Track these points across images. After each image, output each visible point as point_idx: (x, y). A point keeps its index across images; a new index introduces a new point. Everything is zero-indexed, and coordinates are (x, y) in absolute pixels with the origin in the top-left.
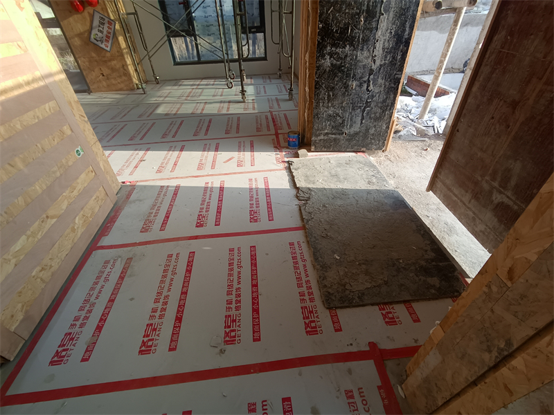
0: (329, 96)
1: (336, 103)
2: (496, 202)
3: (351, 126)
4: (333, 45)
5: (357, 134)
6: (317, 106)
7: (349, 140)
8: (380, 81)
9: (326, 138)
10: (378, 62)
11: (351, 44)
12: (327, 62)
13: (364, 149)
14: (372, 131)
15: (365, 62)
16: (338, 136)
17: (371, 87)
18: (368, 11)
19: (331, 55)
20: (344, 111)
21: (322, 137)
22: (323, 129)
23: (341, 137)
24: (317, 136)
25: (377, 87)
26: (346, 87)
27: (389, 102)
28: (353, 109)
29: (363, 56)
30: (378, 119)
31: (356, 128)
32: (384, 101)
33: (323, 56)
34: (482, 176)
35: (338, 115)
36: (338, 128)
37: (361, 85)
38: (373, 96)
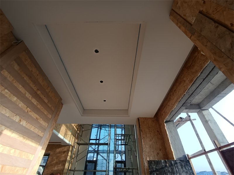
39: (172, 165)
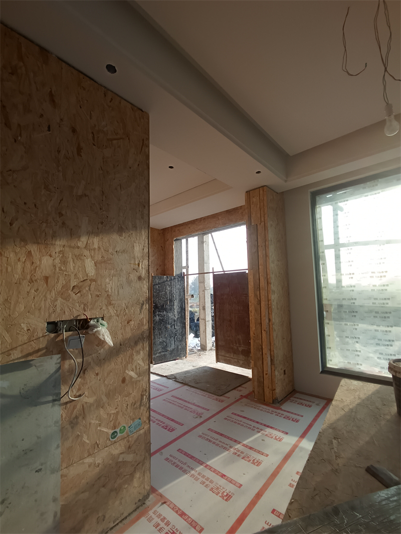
0: (159, 333)
1: (163, 336)
2: (241, 350)
3: (170, 346)
4: (159, 311)
5: (174, 350)
6: (155, 338)
7: (171, 354)
8: (179, 324)
9: (160, 355)
10: (176, 317)
11: (166, 311)
12: (157, 318)
13: (178, 358)
14: (180, 347)
15: (172, 317)
16: (165, 353)
17: (176, 327)
18: (170, 300)
19: (159, 315)
20: (167, 339)
21: (158, 355)
22: (158, 350)
23: (167, 353)
24: (155, 354)
25: (178, 327)
26: (166, 328)
27: (184, 332)
28: (170, 338)
29: (170, 315)
30: (181, 341)
31: (173, 347)
32: (182, 332)
33: (155, 316)
34: (233, 345)
35: (164, 341)
36: (165, 349)
37: (171, 327)
38: (177, 331)
39: (171, 280)
